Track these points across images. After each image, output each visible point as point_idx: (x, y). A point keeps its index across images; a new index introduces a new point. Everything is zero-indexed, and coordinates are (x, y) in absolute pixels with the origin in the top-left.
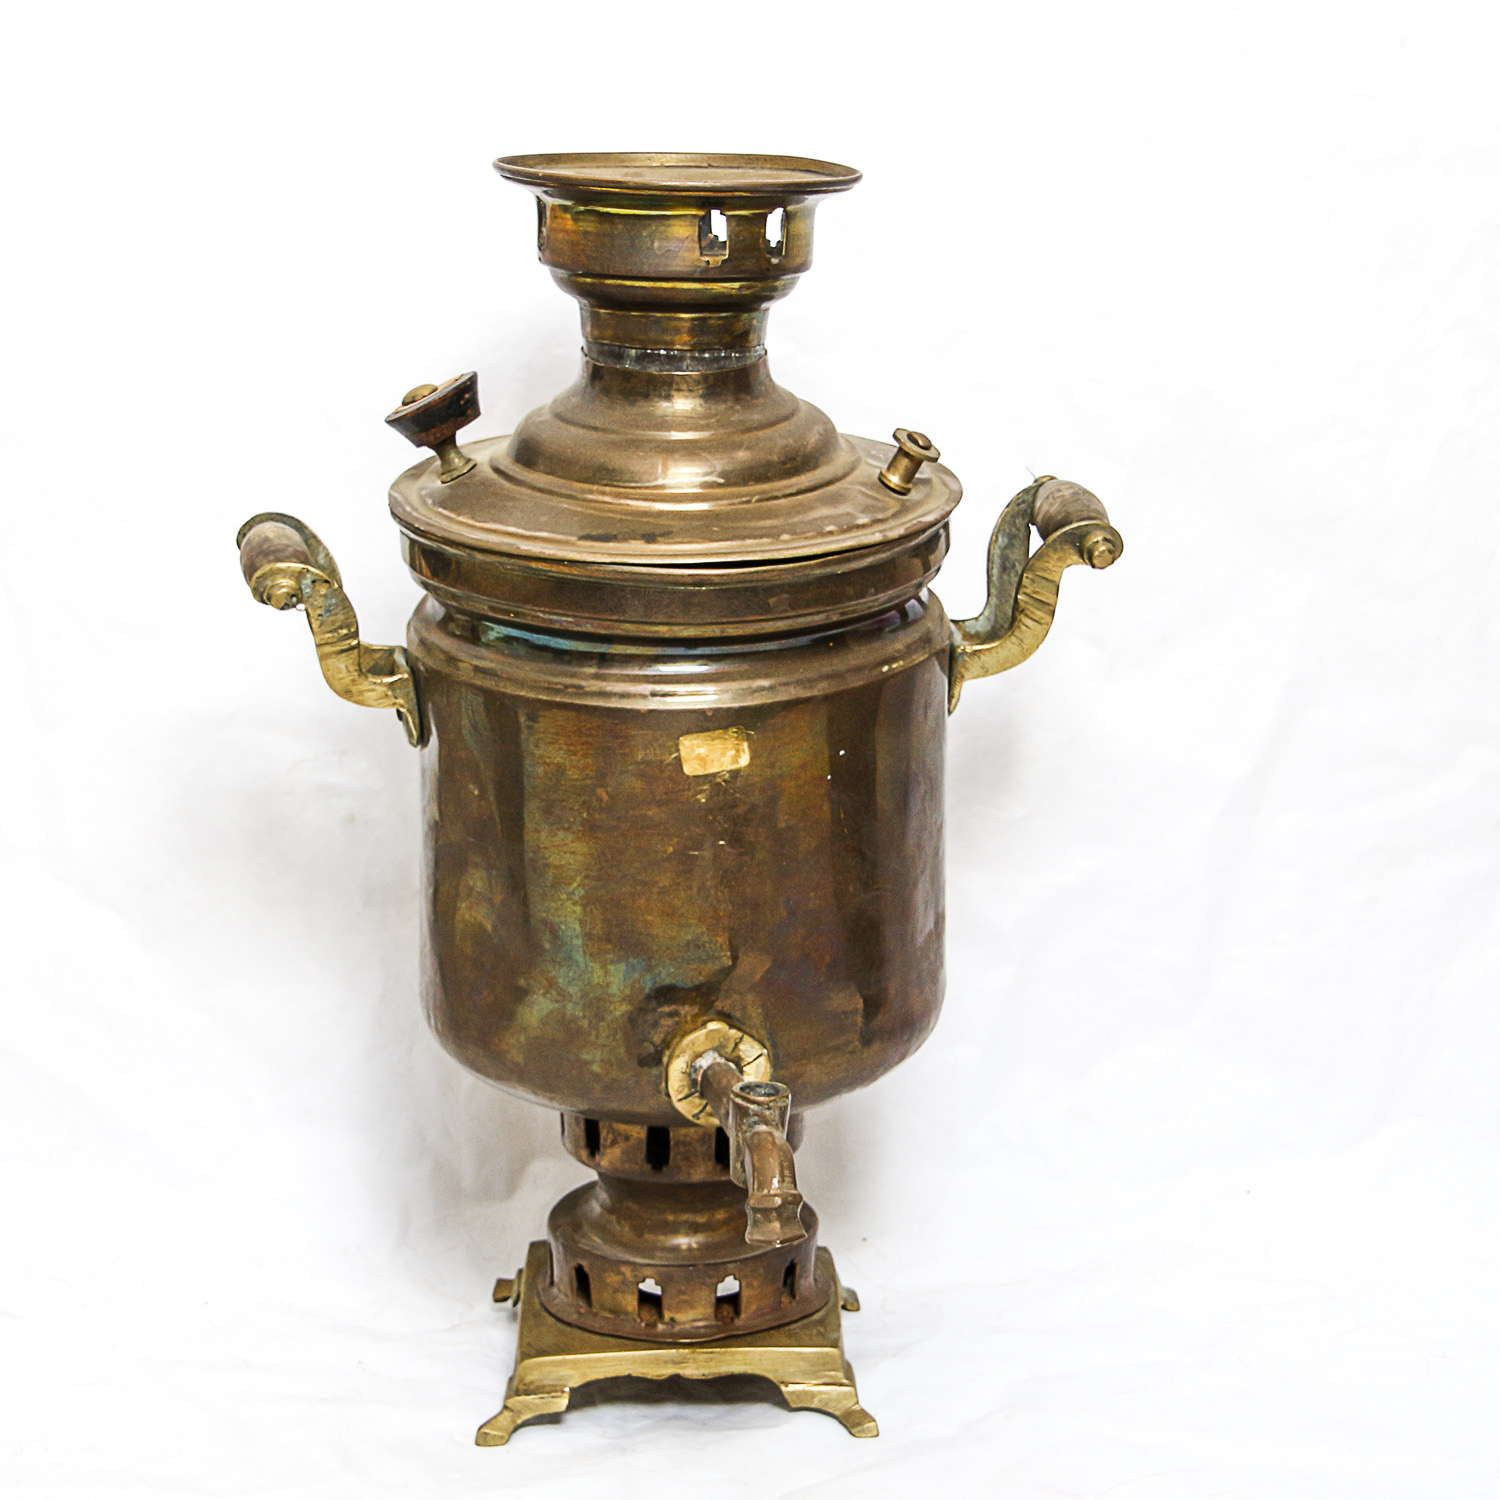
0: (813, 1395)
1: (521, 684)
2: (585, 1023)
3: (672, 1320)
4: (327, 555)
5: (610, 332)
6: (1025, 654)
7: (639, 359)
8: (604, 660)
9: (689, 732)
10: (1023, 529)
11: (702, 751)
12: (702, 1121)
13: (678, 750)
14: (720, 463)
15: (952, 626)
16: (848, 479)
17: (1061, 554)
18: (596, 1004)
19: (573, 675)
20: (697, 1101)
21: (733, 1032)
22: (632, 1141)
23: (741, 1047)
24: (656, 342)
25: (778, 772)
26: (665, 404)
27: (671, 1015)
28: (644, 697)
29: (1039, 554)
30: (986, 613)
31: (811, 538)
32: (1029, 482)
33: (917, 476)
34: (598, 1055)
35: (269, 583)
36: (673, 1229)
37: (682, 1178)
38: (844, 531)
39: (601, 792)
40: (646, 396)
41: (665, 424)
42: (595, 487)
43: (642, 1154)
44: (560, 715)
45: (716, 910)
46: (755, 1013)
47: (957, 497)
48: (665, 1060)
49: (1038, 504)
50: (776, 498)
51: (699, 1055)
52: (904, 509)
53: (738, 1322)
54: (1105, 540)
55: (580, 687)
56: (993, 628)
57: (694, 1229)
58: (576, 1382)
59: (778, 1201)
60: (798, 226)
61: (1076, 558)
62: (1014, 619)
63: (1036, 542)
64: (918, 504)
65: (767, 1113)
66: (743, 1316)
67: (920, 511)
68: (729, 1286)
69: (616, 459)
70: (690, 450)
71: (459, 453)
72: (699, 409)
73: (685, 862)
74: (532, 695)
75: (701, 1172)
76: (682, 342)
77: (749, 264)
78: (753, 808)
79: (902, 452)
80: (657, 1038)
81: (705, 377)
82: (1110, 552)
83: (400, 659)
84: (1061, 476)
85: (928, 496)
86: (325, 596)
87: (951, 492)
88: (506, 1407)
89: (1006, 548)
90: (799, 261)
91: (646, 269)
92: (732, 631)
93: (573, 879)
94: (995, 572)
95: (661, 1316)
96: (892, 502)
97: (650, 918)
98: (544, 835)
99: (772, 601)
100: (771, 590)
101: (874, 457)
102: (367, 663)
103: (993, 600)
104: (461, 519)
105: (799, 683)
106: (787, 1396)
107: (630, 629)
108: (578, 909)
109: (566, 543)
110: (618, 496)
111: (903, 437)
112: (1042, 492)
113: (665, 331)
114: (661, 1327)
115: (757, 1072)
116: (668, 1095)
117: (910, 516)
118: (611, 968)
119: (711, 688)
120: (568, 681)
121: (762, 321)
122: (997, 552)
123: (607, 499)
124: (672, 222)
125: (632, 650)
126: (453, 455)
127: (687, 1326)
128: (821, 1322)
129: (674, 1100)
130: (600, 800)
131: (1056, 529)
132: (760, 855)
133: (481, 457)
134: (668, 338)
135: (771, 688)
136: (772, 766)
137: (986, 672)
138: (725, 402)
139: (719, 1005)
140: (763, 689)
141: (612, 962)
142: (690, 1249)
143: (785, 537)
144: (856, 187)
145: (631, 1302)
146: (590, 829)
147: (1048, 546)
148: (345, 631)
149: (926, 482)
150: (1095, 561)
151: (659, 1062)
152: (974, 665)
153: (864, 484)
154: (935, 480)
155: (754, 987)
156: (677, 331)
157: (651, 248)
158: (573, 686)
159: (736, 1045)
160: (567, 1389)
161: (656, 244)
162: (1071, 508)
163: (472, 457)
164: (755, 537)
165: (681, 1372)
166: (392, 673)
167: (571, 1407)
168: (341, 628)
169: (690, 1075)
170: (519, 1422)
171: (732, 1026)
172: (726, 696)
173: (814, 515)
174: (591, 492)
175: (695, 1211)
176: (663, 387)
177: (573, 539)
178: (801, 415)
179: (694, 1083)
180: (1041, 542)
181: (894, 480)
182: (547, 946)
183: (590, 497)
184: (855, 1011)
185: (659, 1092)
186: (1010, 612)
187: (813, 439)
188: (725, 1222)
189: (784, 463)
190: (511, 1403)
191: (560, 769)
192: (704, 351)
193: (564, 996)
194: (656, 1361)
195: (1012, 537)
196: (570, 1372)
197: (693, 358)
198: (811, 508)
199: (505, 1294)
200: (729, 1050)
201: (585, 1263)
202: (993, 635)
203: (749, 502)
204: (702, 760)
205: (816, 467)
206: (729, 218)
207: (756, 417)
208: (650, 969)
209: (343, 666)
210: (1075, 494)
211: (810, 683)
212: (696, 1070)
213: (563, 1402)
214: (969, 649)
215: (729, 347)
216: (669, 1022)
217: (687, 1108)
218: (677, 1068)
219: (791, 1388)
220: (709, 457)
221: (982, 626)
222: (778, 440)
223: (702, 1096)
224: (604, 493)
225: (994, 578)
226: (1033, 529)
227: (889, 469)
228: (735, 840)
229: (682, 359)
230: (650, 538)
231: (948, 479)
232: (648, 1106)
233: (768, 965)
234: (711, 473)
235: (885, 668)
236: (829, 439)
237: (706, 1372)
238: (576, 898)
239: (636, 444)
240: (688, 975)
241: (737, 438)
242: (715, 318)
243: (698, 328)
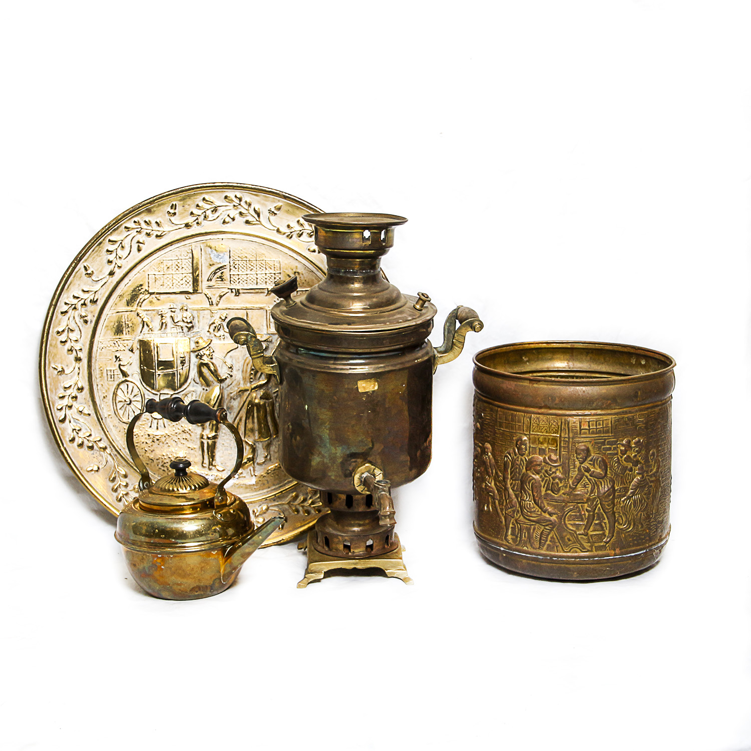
0: (394, 573)
1: (311, 366)
2: (330, 464)
3: (353, 552)
4: (253, 329)
5: (336, 265)
6: (456, 357)
7: (345, 272)
8: (336, 359)
9: (360, 380)
10: (454, 321)
11: (364, 385)
12: (363, 493)
13: (357, 385)
14: (368, 302)
15: (434, 349)
16: (405, 307)
17: (466, 328)
18: (333, 459)
19: (327, 364)
20: (362, 487)
21: (373, 466)
22: (342, 500)
23: (375, 471)
24: (349, 268)
25: (385, 391)
26: (352, 285)
27: (355, 462)
28: (347, 369)
29: (459, 328)
30: (444, 345)
31: (395, 324)
32: (455, 308)
33: (425, 306)
34: (334, 473)
35: (238, 337)
36: (354, 526)
37: (356, 510)
38: (404, 322)
39: (335, 397)
40: (347, 283)
41: (352, 291)
42: (332, 309)
43: (344, 503)
44: (323, 375)
45: (368, 431)
46: (379, 461)
47: (436, 312)
48: (353, 475)
49: (459, 314)
50: (385, 312)
51: (363, 473)
52: (421, 315)
53: (372, 552)
54: (479, 324)
55: (329, 367)
56: (446, 349)
57: (359, 525)
58: (326, 570)
59: (389, 513)
60: (390, 234)
61: (470, 329)
62: (452, 347)
63: (458, 325)
64: (424, 314)
65: (385, 488)
66: (374, 550)
67: (426, 316)
68: (370, 542)
69: (339, 301)
70: (359, 299)
71: (292, 300)
72: (362, 287)
73: (359, 418)
74: (315, 369)
75: (362, 509)
76: (357, 267)
77: (377, 246)
78: (379, 401)
79: (420, 299)
80: (351, 468)
81: (364, 278)
82: (480, 327)
83: (274, 360)
84: (465, 306)
85: (427, 311)
86: (254, 341)
87: (434, 310)
88: (305, 577)
89: (449, 326)
90: (390, 244)
91: (348, 247)
92: (373, 350)
93: (326, 423)
94: (446, 333)
95: (350, 551)
96: (418, 313)
97: (348, 434)
98: (318, 410)
99: (384, 342)
100: (384, 339)
101: (412, 300)
102: (265, 361)
103: (446, 342)
104: (293, 319)
105: (392, 365)
106: (387, 574)
107: (344, 350)
108: (328, 431)
109: (325, 325)
110: (339, 312)
111: (420, 294)
112: (460, 310)
113: (352, 264)
114: (350, 554)
115: (379, 478)
116: (354, 485)
117: (423, 317)
118: (337, 448)
119: (367, 367)
120: (325, 365)
121: (379, 261)
122: (446, 327)
123: (336, 313)
124: (354, 234)
125: (344, 356)
126: (290, 300)
127: (358, 554)
128: (396, 552)
129: (356, 485)
130: (334, 399)
131: (464, 321)
132: (381, 415)
133: (298, 300)
134: (353, 266)
135: (384, 367)
136: (384, 389)
137: (444, 363)
138: (369, 285)
139: (369, 459)
140: (381, 367)
141: (338, 446)
142: (358, 531)
143: (388, 323)
144: (406, 223)
145: (341, 547)
146: (331, 408)
147: (463, 326)
148: (259, 351)
149: (427, 307)
150: (476, 330)
151: (351, 476)
152: (441, 360)
153: (409, 308)
154: (429, 307)
155: (379, 454)
156: (356, 265)
157: (348, 241)
158: (327, 367)
159: (374, 470)
160: (323, 572)
161: (350, 240)
162: (469, 315)
163: (295, 300)
164: (379, 323)
165: (356, 567)
166: (272, 364)
167: (324, 578)
168: (259, 350)
169: (360, 479)
170: (309, 581)
171: (372, 465)
172: (371, 369)
173: (395, 317)
174: (331, 311)
175: (360, 520)
176: (352, 281)
177: (327, 324)
178: (390, 288)
179: (361, 481)
180: (460, 325)
181: (418, 307)
182: (319, 442)
183: (331, 312)
184: (407, 461)
185: (351, 484)
186: (451, 345)
187: (394, 295)
188: (368, 524)
189: (386, 302)
190: (306, 576)
191: (323, 391)
192: (364, 270)
193: (323, 456)
194: (349, 564)
195: (451, 323)
196: (324, 567)
197: (360, 272)
198: (394, 315)
199: (302, 547)
200: (372, 471)
201: (327, 536)
202: (445, 352)
203: (376, 313)
204: (364, 388)
205: (395, 303)
206: (371, 232)
207: (378, 289)
208: (348, 448)
209: (258, 361)
210: (469, 310)
211: (395, 365)
212: (362, 478)
213: (322, 576)
214: (439, 356)
215: (371, 269)
216: (354, 464)
217: (359, 489)
218: (357, 477)
219: (388, 571)
220: (365, 300)
221: (442, 349)
222: (385, 295)
223: (364, 485)
224: (335, 311)
225: (446, 335)
226: (457, 321)
227: (416, 304)
228: (374, 411)
229: (357, 272)
230: (349, 324)
231: (432, 306)
232: (348, 488)
233: (383, 447)
234: (366, 305)
235: (416, 361)
236: (399, 296)
237: (363, 567)
238: (327, 428)
239: (344, 297)
240: (360, 450)
241: (373, 295)
242: (367, 261)
243: (361, 264)
